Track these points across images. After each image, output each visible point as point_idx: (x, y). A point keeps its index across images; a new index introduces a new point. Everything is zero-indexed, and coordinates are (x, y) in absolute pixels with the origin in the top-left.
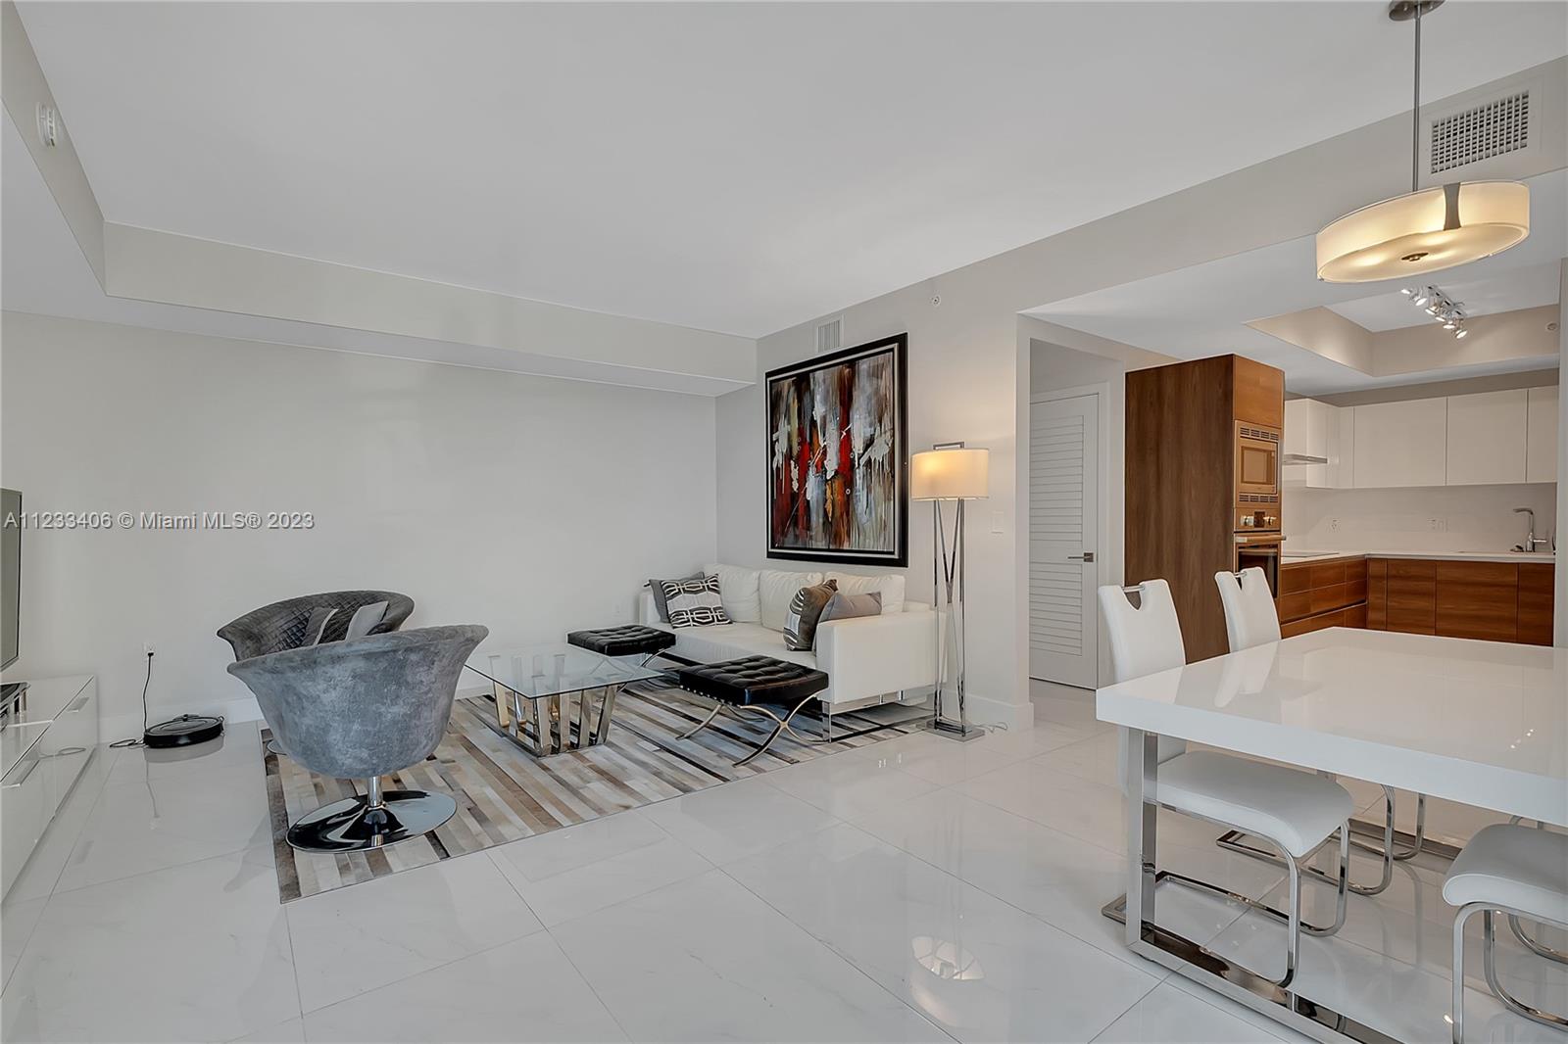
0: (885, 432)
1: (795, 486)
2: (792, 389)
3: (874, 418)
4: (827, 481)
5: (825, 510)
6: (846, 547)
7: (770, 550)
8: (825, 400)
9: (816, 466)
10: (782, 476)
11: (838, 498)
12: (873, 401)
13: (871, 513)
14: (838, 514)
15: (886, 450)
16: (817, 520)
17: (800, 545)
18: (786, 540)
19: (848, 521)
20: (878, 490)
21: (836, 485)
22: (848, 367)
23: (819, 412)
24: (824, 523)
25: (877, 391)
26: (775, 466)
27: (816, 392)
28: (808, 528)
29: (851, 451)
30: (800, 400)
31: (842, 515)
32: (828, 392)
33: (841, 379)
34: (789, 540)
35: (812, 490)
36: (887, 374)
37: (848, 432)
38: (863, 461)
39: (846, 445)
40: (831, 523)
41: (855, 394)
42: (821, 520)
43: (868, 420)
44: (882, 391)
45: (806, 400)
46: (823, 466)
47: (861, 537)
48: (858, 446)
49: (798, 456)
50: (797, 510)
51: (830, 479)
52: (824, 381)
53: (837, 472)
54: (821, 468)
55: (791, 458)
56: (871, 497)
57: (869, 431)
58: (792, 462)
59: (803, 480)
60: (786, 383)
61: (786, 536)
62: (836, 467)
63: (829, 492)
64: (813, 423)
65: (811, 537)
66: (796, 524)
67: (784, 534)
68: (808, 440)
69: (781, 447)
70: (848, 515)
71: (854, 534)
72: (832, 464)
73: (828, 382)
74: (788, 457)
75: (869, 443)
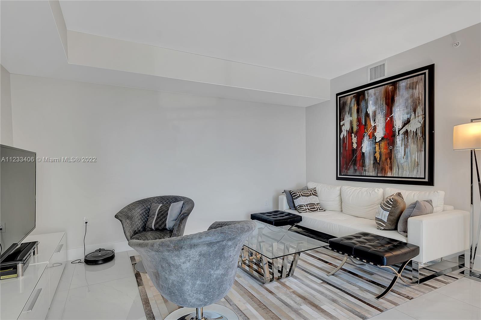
0: (418, 116)
1: (355, 146)
2: (353, 100)
3: (410, 109)
4: (376, 142)
5: (375, 157)
6: (389, 174)
7: (339, 176)
8: (375, 103)
9: (369, 136)
10: (347, 141)
11: (383, 151)
12: (410, 101)
13: (407, 158)
14: (383, 158)
15: (419, 125)
16: (369, 162)
17: (358, 174)
18: (349, 172)
19: (391, 162)
20: (413, 146)
21: (383, 144)
22: (392, 86)
23: (371, 109)
24: (374, 163)
25: (412, 96)
26: (342, 137)
27: (369, 100)
28: (363, 165)
29: (393, 127)
30: (358, 104)
31: (386, 159)
32: (377, 99)
33: (386, 92)
34: (351, 171)
35: (366, 147)
36: (420, 87)
37: (392, 118)
38: (402, 132)
39: (389, 125)
40: (379, 164)
41: (396, 98)
42: (372, 162)
43: (405, 111)
44: (416, 95)
45: (363, 104)
46: (373, 135)
47: (400, 170)
48: (398, 124)
49: (357, 132)
50: (356, 157)
51: (379, 142)
52: (375, 94)
53: (383, 139)
54: (373, 136)
55: (352, 132)
56: (408, 150)
57: (406, 117)
58: (353, 135)
59: (360, 143)
60: (349, 97)
61: (349, 170)
62: (383, 136)
63: (377, 148)
64: (367, 115)
65: (365, 171)
66: (355, 164)
67: (347, 169)
68: (364, 123)
69: (346, 127)
70: (390, 159)
71: (395, 169)
72: (380, 134)
73: (377, 94)
74: (350, 132)
75: (408, 122)
